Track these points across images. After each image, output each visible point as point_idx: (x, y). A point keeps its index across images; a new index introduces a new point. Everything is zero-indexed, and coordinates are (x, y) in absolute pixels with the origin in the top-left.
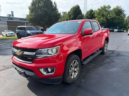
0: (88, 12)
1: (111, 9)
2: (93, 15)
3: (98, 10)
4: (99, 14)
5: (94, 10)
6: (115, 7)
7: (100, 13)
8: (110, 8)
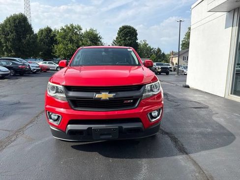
0: (42, 30)
1: (83, 31)
2: (52, 38)
3: (61, 30)
4: (64, 37)
5: (53, 29)
6: (88, 30)
7: (66, 35)
8: (81, 29)
